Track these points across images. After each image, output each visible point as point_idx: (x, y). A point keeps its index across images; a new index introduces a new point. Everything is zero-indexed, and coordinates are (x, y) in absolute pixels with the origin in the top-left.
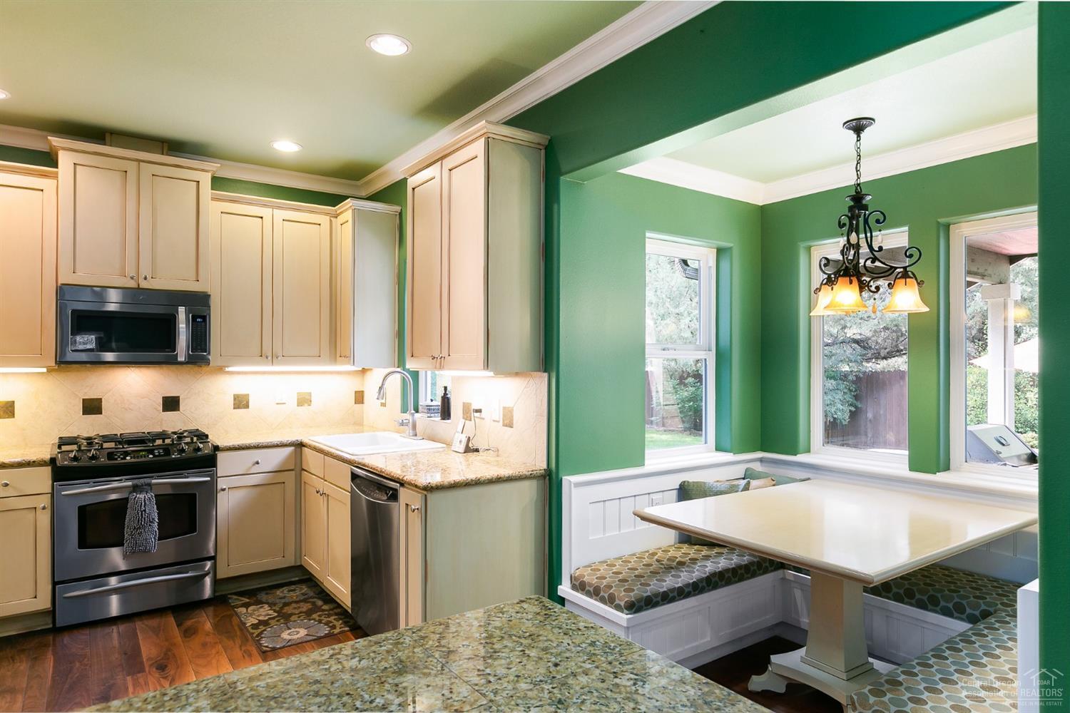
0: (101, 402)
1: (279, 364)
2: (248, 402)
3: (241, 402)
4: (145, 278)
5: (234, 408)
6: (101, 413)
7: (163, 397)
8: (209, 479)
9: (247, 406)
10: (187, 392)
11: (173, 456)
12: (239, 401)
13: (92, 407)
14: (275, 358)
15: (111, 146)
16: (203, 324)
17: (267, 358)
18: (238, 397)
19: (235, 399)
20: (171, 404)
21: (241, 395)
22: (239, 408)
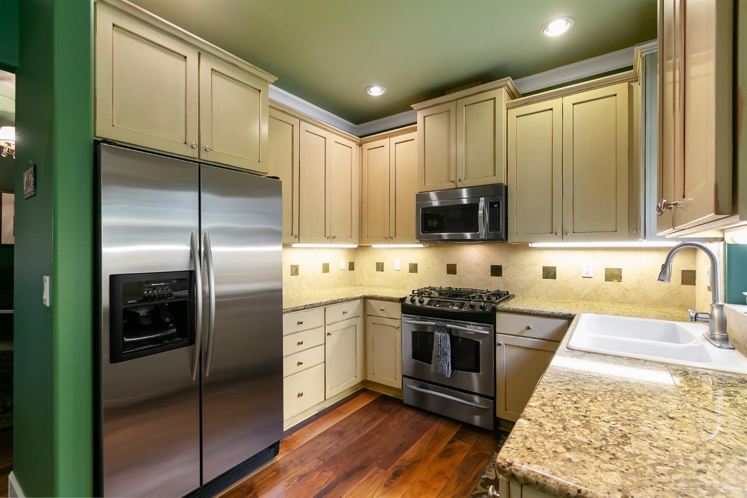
0: (456, 267)
1: (569, 240)
2: (555, 274)
3: (549, 273)
4: (460, 180)
5: (543, 278)
6: (456, 274)
7: (491, 266)
8: (488, 333)
9: (554, 277)
10: (506, 263)
11: (463, 310)
12: (548, 272)
13: (452, 269)
14: (564, 235)
15: (448, 94)
16: (498, 209)
17: (556, 235)
18: (546, 269)
19: (544, 270)
20: (496, 271)
21: (549, 267)
22: (547, 278)
